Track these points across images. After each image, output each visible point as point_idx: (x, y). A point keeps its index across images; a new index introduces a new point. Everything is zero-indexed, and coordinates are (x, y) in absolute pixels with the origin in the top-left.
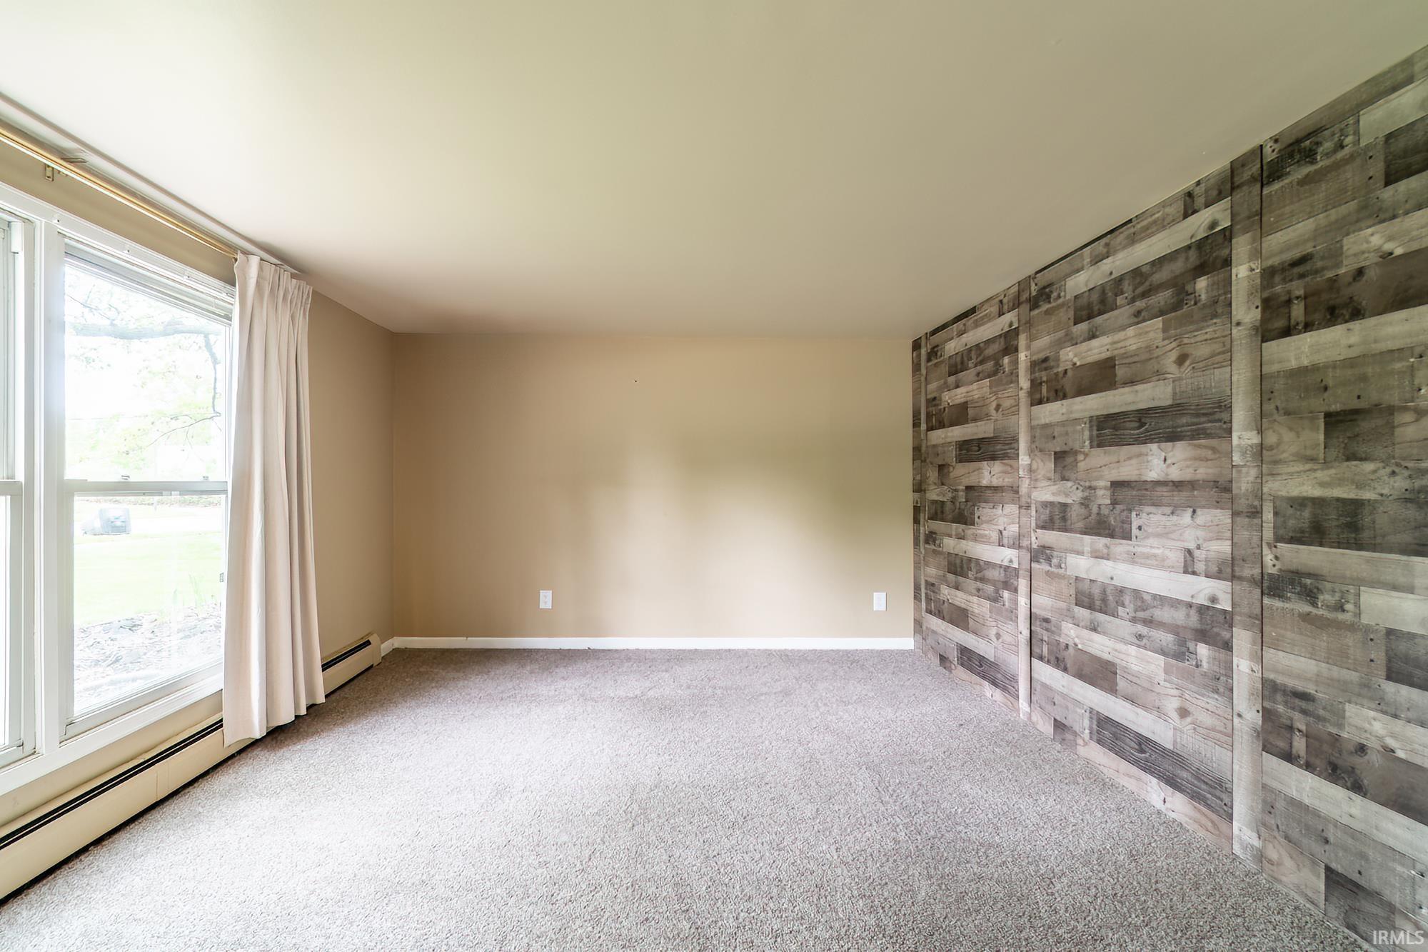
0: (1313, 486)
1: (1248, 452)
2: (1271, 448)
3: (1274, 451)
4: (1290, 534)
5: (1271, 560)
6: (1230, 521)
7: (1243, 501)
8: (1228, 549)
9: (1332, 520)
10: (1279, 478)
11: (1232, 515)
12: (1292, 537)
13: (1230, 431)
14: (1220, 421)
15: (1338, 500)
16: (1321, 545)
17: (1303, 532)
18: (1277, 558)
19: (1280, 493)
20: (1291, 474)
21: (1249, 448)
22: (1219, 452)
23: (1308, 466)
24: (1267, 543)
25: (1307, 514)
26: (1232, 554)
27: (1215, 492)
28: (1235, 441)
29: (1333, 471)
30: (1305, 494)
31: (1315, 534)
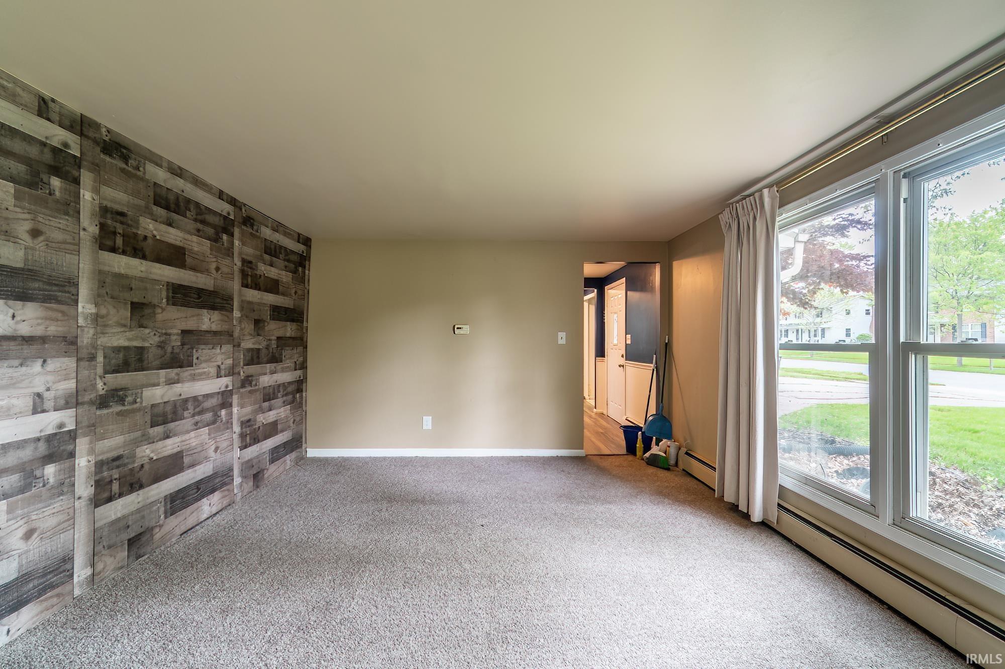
0: (124, 340)
1: (89, 318)
2: (102, 317)
3: (105, 319)
4: (113, 368)
5: (102, 386)
6: (75, 365)
7: (85, 351)
8: (74, 385)
9: (133, 359)
10: (107, 336)
11: (77, 361)
12: (114, 370)
13: (76, 302)
14: (69, 292)
15: (136, 347)
16: (128, 372)
17: (119, 366)
18: (105, 384)
19: (107, 345)
20: (114, 333)
21: (89, 315)
22: (67, 316)
23: (122, 329)
24: (99, 376)
25: (121, 355)
26: (76, 388)
27: (64, 345)
28: (80, 309)
29: (133, 332)
30: (121, 345)
31: (124, 367)
